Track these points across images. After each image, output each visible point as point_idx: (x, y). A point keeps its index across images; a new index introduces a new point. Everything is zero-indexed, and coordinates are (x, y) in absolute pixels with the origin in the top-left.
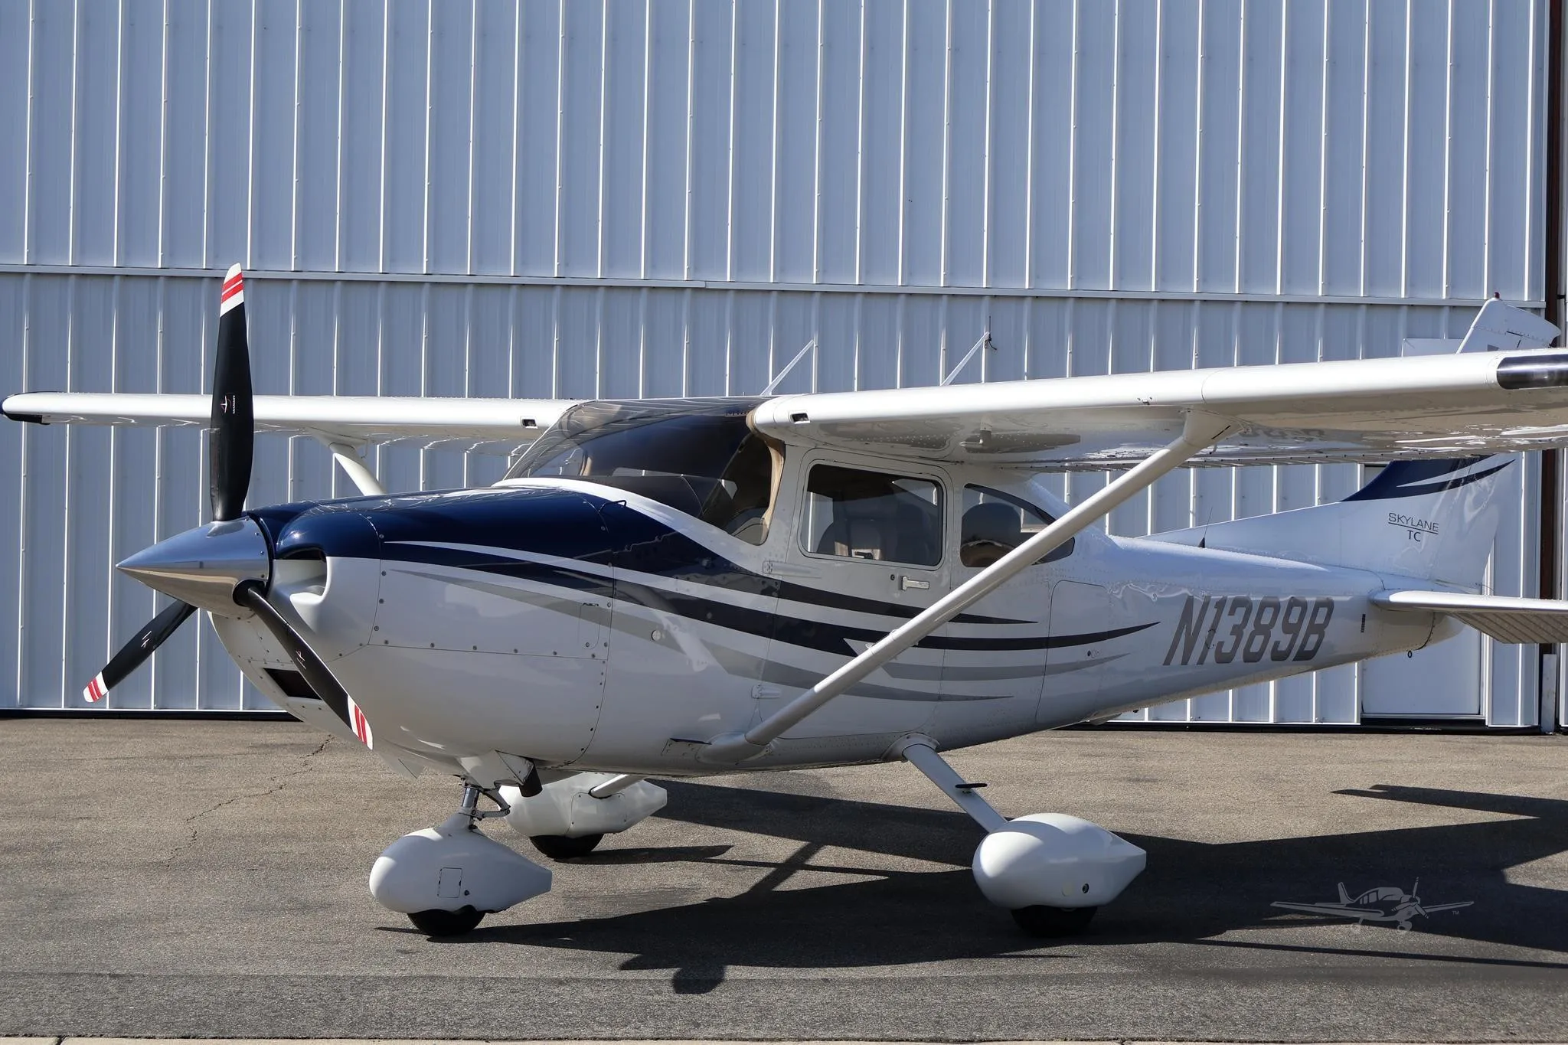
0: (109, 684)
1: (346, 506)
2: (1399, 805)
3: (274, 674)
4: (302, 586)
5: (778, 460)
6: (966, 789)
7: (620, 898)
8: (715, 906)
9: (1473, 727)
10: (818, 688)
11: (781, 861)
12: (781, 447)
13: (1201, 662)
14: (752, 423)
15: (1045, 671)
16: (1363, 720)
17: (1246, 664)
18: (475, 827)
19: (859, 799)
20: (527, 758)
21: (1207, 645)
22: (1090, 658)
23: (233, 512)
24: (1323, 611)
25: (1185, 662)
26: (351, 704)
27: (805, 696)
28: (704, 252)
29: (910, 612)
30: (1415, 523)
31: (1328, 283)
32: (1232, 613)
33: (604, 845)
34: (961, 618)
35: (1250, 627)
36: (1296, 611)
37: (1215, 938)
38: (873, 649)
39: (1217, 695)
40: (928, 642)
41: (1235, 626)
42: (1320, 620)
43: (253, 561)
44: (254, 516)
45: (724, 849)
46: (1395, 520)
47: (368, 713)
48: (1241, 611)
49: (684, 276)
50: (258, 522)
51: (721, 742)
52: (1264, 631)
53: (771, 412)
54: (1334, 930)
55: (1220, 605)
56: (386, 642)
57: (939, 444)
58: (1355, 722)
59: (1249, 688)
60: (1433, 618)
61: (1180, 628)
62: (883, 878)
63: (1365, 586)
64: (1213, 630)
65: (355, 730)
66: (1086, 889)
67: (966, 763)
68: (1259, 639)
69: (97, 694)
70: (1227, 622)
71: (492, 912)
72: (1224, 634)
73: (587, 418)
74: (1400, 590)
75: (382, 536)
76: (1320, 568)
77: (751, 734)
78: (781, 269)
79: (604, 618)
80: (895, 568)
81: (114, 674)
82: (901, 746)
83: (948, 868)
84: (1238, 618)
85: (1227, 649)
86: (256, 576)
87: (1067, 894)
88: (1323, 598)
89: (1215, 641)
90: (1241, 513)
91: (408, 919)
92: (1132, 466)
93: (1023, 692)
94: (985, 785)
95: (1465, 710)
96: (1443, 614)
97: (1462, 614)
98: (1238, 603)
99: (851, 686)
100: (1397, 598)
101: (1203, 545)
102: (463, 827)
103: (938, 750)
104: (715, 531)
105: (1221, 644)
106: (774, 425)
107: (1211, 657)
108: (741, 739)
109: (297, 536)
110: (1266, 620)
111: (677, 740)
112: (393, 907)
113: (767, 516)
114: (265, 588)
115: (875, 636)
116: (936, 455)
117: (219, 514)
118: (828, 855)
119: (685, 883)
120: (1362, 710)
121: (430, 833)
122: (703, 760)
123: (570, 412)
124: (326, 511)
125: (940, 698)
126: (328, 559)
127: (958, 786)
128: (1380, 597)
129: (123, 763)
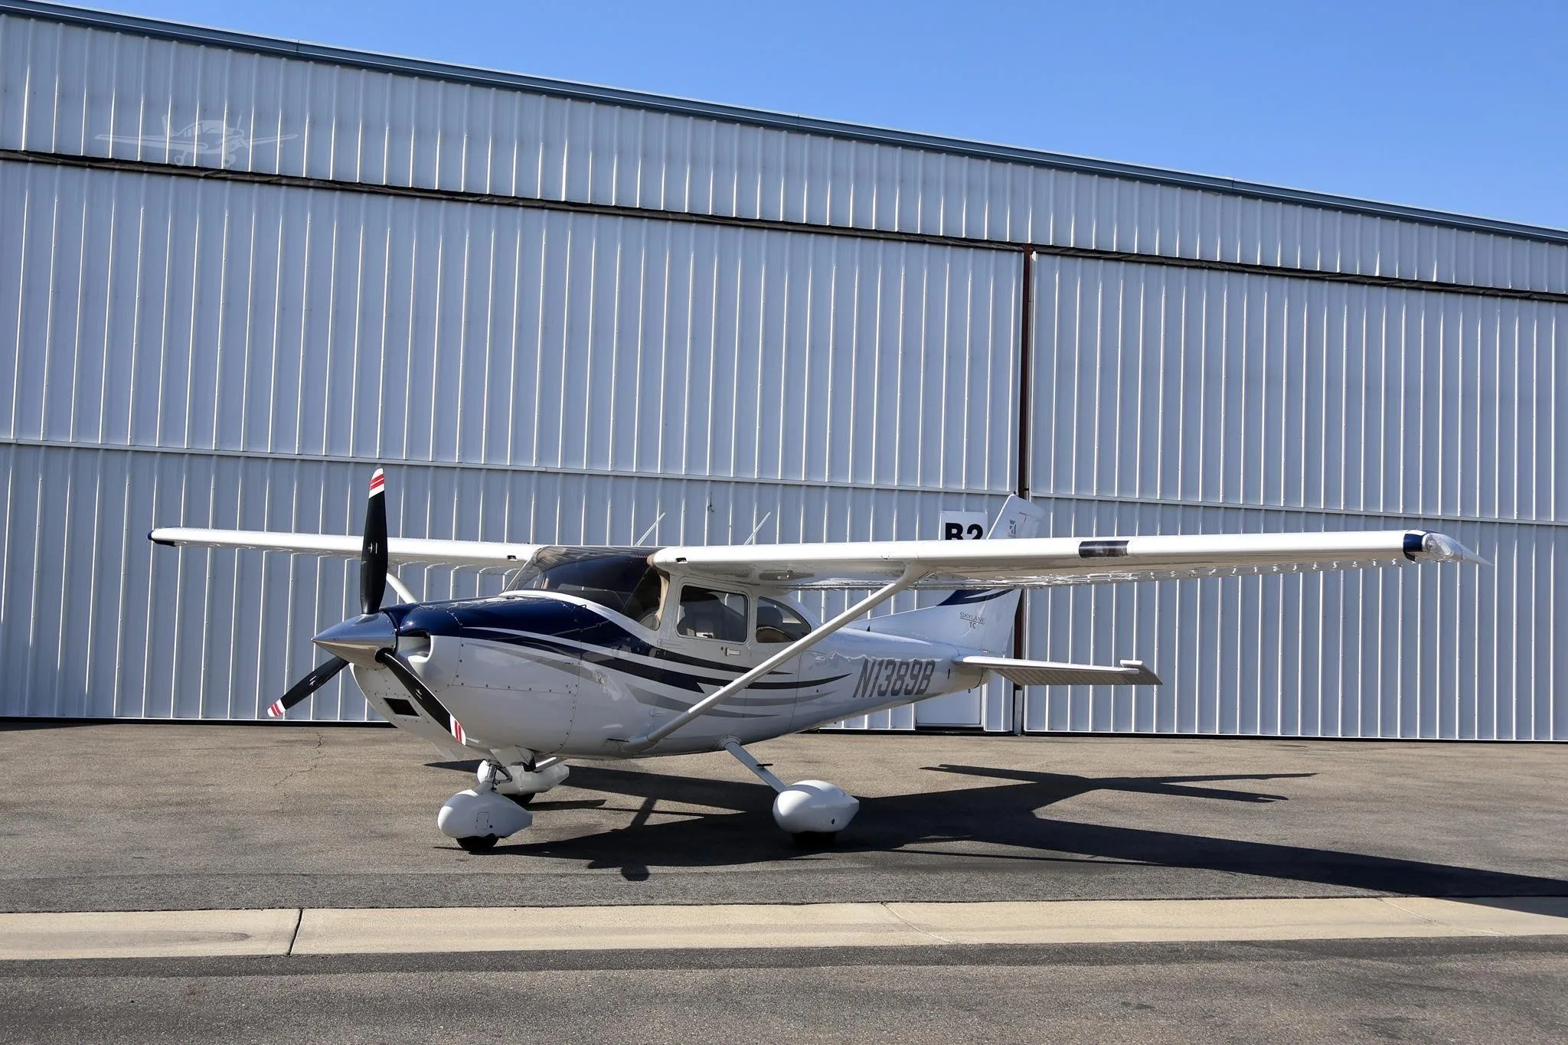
0: (286, 707)
1: (431, 606)
2: (960, 776)
3: (391, 702)
4: (414, 652)
5: (665, 583)
6: (761, 768)
7: (561, 830)
8: (615, 833)
9: (977, 732)
10: (691, 710)
11: (638, 808)
12: (667, 576)
13: (870, 696)
14: (653, 563)
15: (795, 701)
16: (917, 727)
17: (893, 697)
18: (496, 789)
19: (660, 773)
20: (531, 750)
21: (874, 686)
22: (817, 694)
23: (374, 609)
24: (930, 667)
25: (863, 696)
26: (452, 719)
27: (683, 715)
28: (546, 450)
29: (745, 670)
30: (974, 618)
31: (900, 479)
32: (886, 668)
33: (535, 800)
34: (771, 673)
35: (895, 676)
36: (917, 667)
37: (901, 848)
38: (723, 690)
39: (860, 717)
40: (753, 685)
41: (887, 676)
42: (928, 673)
43: (385, 637)
44: (386, 611)
45: (603, 801)
46: (963, 616)
47: (463, 724)
48: (891, 667)
49: (533, 464)
50: (388, 615)
51: (633, 740)
52: (901, 678)
53: (664, 556)
54: (960, 844)
55: (881, 663)
56: (462, 684)
57: (745, 576)
58: (913, 729)
59: (877, 713)
60: (982, 670)
61: (861, 676)
62: (701, 817)
63: (950, 653)
64: (877, 678)
65: (454, 733)
66: (833, 822)
67: (758, 751)
68: (899, 683)
69: (278, 711)
70: (884, 673)
71: (502, 837)
72: (882, 681)
73: (549, 556)
74: (967, 655)
75: (461, 624)
76: (926, 643)
77: (650, 736)
78: (590, 461)
79: (576, 671)
80: (725, 643)
81: (289, 701)
82: (723, 743)
83: (734, 812)
84: (889, 672)
85: (883, 689)
86: (389, 646)
87: (823, 825)
88: (930, 660)
89: (877, 685)
90: (896, 611)
91: (456, 842)
92: (880, 589)
93: (785, 712)
94: (772, 765)
95: (972, 722)
96: (987, 669)
97: (1000, 669)
98: (890, 663)
99: (707, 711)
100: (967, 660)
101: (869, 630)
102: (488, 789)
103: (742, 744)
104: (631, 621)
105: (880, 686)
106: (667, 564)
107: (875, 694)
108: (645, 739)
109: (411, 623)
110: (902, 672)
111: (611, 740)
112: (450, 835)
113: (659, 614)
114: (393, 652)
115: (725, 683)
116: (746, 581)
117: (366, 610)
118: (661, 805)
119: (592, 821)
120: (916, 722)
121: (470, 792)
122: (623, 751)
123: (539, 552)
124: (424, 609)
125: (744, 716)
126: (432, 637)
127: (758, 765)
128: (958, 659)
129: (205, 752)
